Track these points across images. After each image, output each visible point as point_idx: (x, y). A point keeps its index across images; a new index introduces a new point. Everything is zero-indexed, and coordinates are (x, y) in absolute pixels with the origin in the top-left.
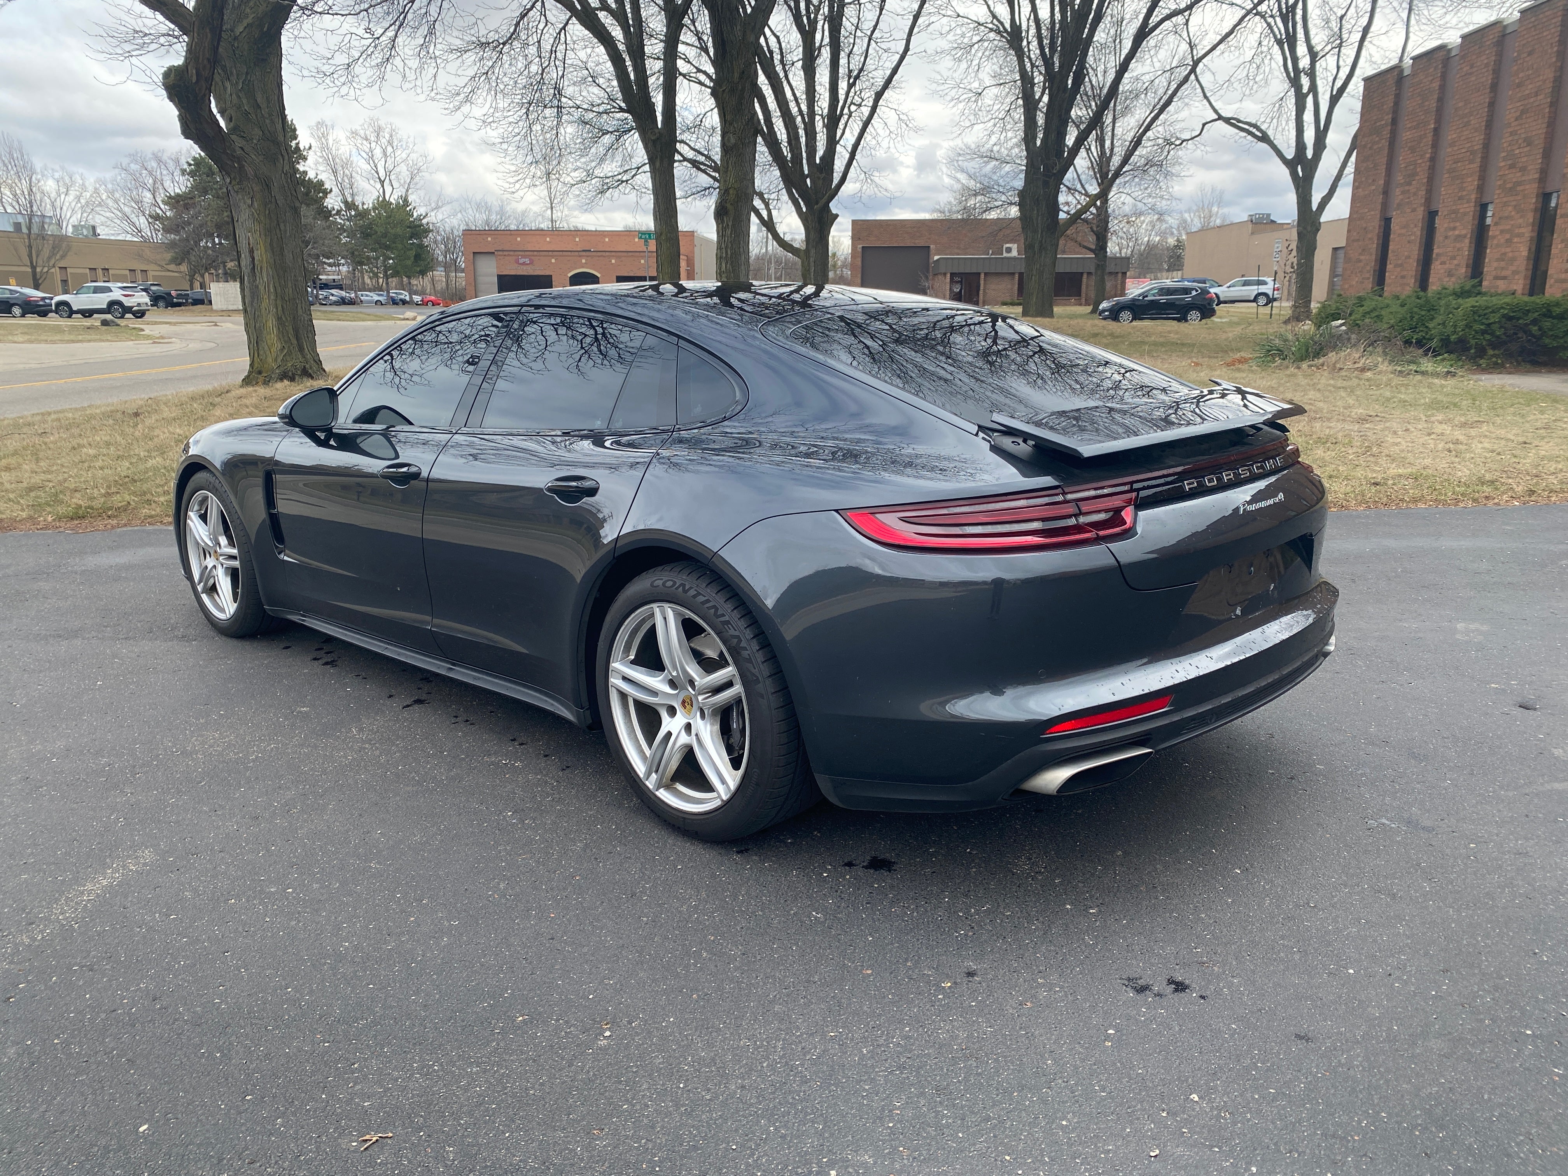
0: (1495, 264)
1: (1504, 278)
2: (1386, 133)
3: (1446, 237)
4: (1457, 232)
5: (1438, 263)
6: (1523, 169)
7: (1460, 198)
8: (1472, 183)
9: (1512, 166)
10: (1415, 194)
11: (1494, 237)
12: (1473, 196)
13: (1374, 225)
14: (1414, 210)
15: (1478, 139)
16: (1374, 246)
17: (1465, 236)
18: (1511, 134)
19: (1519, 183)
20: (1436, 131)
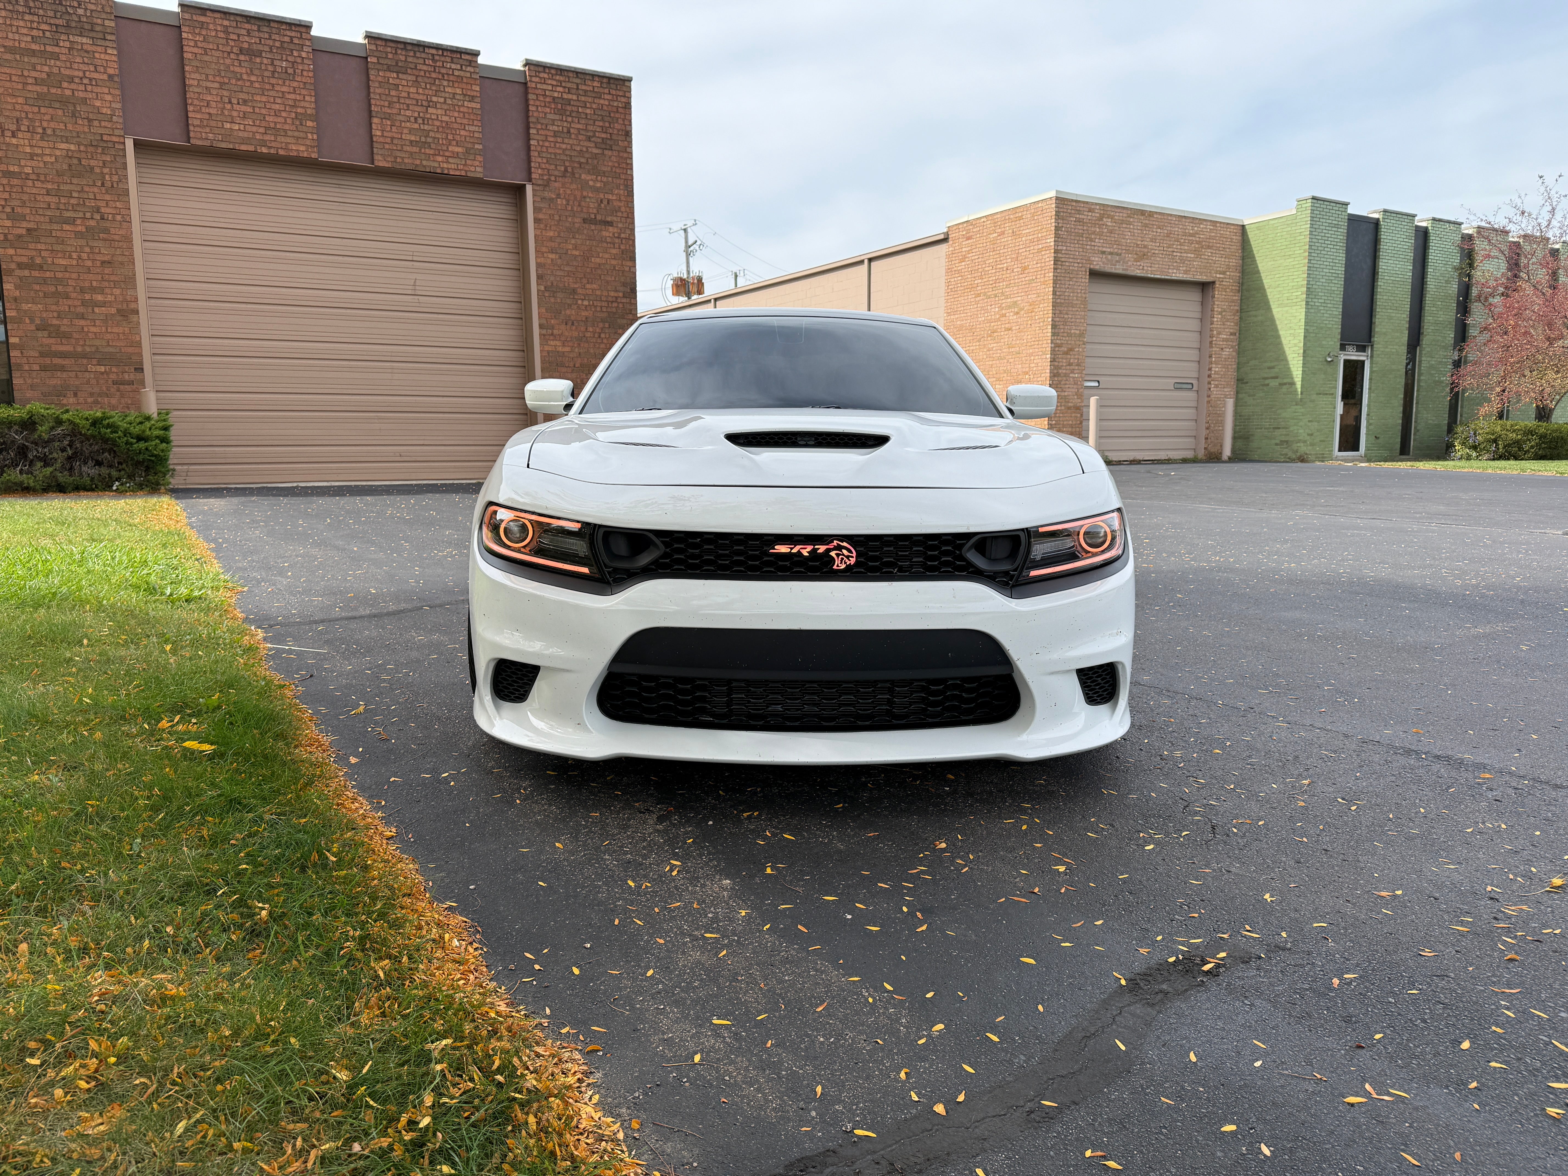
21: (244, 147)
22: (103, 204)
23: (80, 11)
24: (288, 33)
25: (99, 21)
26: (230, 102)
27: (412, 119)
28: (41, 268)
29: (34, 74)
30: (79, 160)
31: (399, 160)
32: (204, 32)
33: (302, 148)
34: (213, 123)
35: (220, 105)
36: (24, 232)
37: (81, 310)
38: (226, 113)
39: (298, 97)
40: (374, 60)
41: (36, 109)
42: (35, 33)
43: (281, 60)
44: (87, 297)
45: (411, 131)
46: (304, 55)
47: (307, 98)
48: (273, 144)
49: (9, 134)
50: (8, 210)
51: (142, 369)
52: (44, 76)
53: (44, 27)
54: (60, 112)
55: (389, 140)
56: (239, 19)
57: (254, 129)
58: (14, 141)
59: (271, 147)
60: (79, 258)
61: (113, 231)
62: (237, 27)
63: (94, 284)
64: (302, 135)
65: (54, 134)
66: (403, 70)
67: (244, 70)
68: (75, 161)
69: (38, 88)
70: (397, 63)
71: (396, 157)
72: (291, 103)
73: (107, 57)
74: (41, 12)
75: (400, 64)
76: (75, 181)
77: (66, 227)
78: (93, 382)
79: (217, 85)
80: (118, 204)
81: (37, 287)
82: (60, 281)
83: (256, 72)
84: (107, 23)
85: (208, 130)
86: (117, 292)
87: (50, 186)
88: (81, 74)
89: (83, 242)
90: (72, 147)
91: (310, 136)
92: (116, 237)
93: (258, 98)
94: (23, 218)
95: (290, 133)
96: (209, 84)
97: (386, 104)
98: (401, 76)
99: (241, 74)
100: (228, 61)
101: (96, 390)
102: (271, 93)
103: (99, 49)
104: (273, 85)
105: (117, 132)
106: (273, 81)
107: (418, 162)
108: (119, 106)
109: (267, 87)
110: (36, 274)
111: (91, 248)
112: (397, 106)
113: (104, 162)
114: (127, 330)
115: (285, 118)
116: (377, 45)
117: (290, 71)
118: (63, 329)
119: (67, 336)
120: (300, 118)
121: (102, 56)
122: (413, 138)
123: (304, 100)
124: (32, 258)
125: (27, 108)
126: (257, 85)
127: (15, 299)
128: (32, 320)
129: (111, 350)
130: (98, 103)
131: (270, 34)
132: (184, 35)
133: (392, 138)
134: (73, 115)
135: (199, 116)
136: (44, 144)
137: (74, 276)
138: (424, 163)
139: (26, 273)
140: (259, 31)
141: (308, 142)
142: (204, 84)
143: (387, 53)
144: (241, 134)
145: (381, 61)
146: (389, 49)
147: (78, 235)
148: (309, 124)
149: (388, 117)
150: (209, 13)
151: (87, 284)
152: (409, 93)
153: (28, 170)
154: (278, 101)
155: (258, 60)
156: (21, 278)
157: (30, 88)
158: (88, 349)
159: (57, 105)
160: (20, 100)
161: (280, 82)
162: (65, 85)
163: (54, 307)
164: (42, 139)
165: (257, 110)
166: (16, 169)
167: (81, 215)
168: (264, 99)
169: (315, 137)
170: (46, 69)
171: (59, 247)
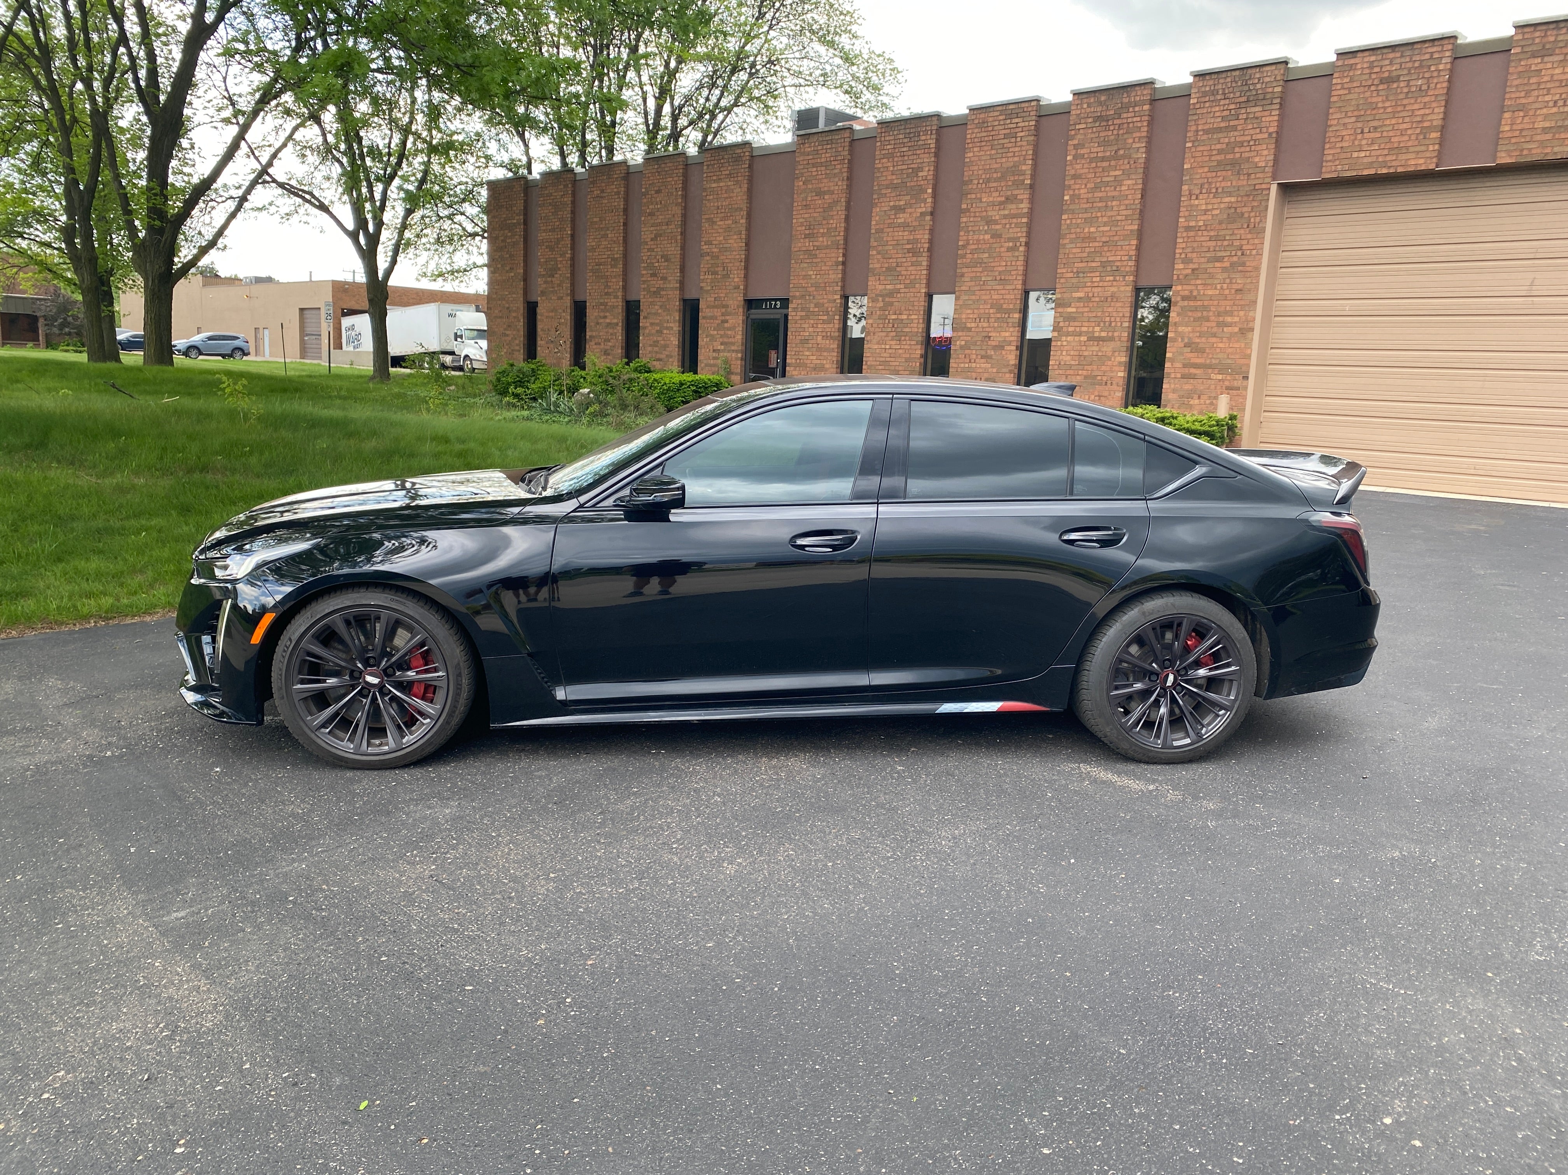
0: (650, 349)
1: (659, 360)
2: (520, 230)
3: (598, 323)
4: (608, 321)
5: (593, 343)
6: (664, 279)
7: (607, 294)
8: (617, 284)
9: (654, 275)
10: (559, 285)
11: (645, 328)
12: (620, 294)
13: (519, 306)
14: (561, 298)
15: (618, 251)
16: (520, 324)
17: (617, 324)
18: (649, 250)
19: (660, 289)
20: (573, 236)
21: (1366, 172)
22: (1245, 242)
23: (1259, 86)
24: (1430, 50)
25: (1270, 90)
26: (1362, 132)
27: (1551, 104)
28: (1195, 299)
29: (1218, 147)
30: (1236, 208)
31: (1525, 152)
32: (1351, 74)
33: (1422, 161)
34: (1343, 156)
35: (1352, 137)
36: (1189, 271)
37: (1215, 330)
38: (1356, 143)
39: (1427, 111)
40: (1518, 50)
41: (1214, 174)
42: (1226, 113)
43: (1418, 79)
44: (1221, 319)
45: (1546, 117)
46: (1441, 67)
47: (1436, 110)
48: (1394, 163)
49: (1194, 197)
50: (1183, 256)
51: (1247, 378)
52: (1224, 146)
53: (1232, 106)
54: (1230, 173)
55: (1517, 133)
56: (1385, 51)
57: (1379, 152)
58: (1196, 202)
59: (1390, 167)
60: (1222, 288)
61: (1248, 264)
62: (1382, 59)
63: (1228, 308)
64: (1423, 148)
65: (1223, 192)
66: (1550, 52)
67: (1380, 99)
68: (1233, 210)
69: (1219, 158)
70: (1544, 46)
71: (1522, 150)
72: (1419, 119)
73: (1271, 119)
74: (1232, 95)
75: (1548, 46)
76: (1230, 226)
77: (1218, 264)
78: (1213, 387)
79: (1353, 119)
80: (1256, 241)
81: (1190, 314)
82: (1205, 308)
83: (1391, 98)
84: (1276, 90)
85: (1337, 162)
86: (1242, 313)
87: (1212, 233)
88: (1249, 138)
89: (1225, 275)
90: (1233, 199)
91: (1431, 148)
92: (1249, 269)
93: (1388, 122)
94: (1191, 261)
95: (1411, 149)
96: (1347, 120)
97: (1523, 94)
98: (1546, 59)
99: (1377, 103)
100: (1368, 94)
101: (1213, 395)
102: (1401, 115)
103: (1266, 113)
104: (1405, 106)
105: (1267, 180)
106: (1405, 102)
107: (1548, 150)
108: (1272, 157)
109: (1399, 109)
110: (1192, 303)
111: (1231, 279)
112: (1536, 93)
113: (1253, 207)
114: (1243, 345)
115: (1410, 136)
116: (1524, 34)
117: (1424, 87)
118: (1200, 346)
119: (1202, 351)
120: (1425, 131)
121: (1268, 119)
122: (1547, 124)
123: (1433, 113)
124: (1191, 292)
125: (1209, 175)
126: (1389, 110)
127: (1175, 324)
128: (1183, 340)
129: (1229, 361)
130: (1257, 159)
131: (1411, 56)
132: (1334, 81)
133: (1521, 130)
134: (1239, 174)
135: (1332, 152)
136: (1215, 201)
137: (1216, 303)
138: (1556, 149)
139: (1186, 303)
140: (1402, 56)
141: (1428, 155)
142: (1342, 121)
143: (1533, 39)
144: (1366, 160)
145: (1526, 50)
146: (1537, 34)
147: (1224, 269)
148: (1434, 135)
149: (1523, 108)
150: (1359, 55)
151: (1222, 309)
152: (1552, 75)
153: (1201, 223)
154: (1407, 120)
155: (1395, 85)
156: (1182, 308)
157: (1213, 158)
158: (1214, 361)
159: (1228, 167)
160: (1206, 169)
161: (1412, 101)
162: (1237, 150)
163: (1198, 329)
164: (1214, 197)
165: (1385, 134)
166: (1192, 224)
167: (1228, 253)
168: (1394, 121)
169: (1437, 147)
170: (1227, 140)
171: (1209, 281)
